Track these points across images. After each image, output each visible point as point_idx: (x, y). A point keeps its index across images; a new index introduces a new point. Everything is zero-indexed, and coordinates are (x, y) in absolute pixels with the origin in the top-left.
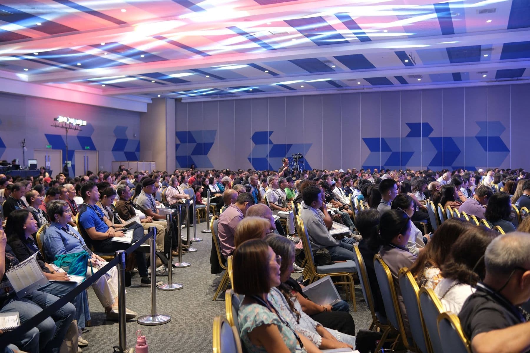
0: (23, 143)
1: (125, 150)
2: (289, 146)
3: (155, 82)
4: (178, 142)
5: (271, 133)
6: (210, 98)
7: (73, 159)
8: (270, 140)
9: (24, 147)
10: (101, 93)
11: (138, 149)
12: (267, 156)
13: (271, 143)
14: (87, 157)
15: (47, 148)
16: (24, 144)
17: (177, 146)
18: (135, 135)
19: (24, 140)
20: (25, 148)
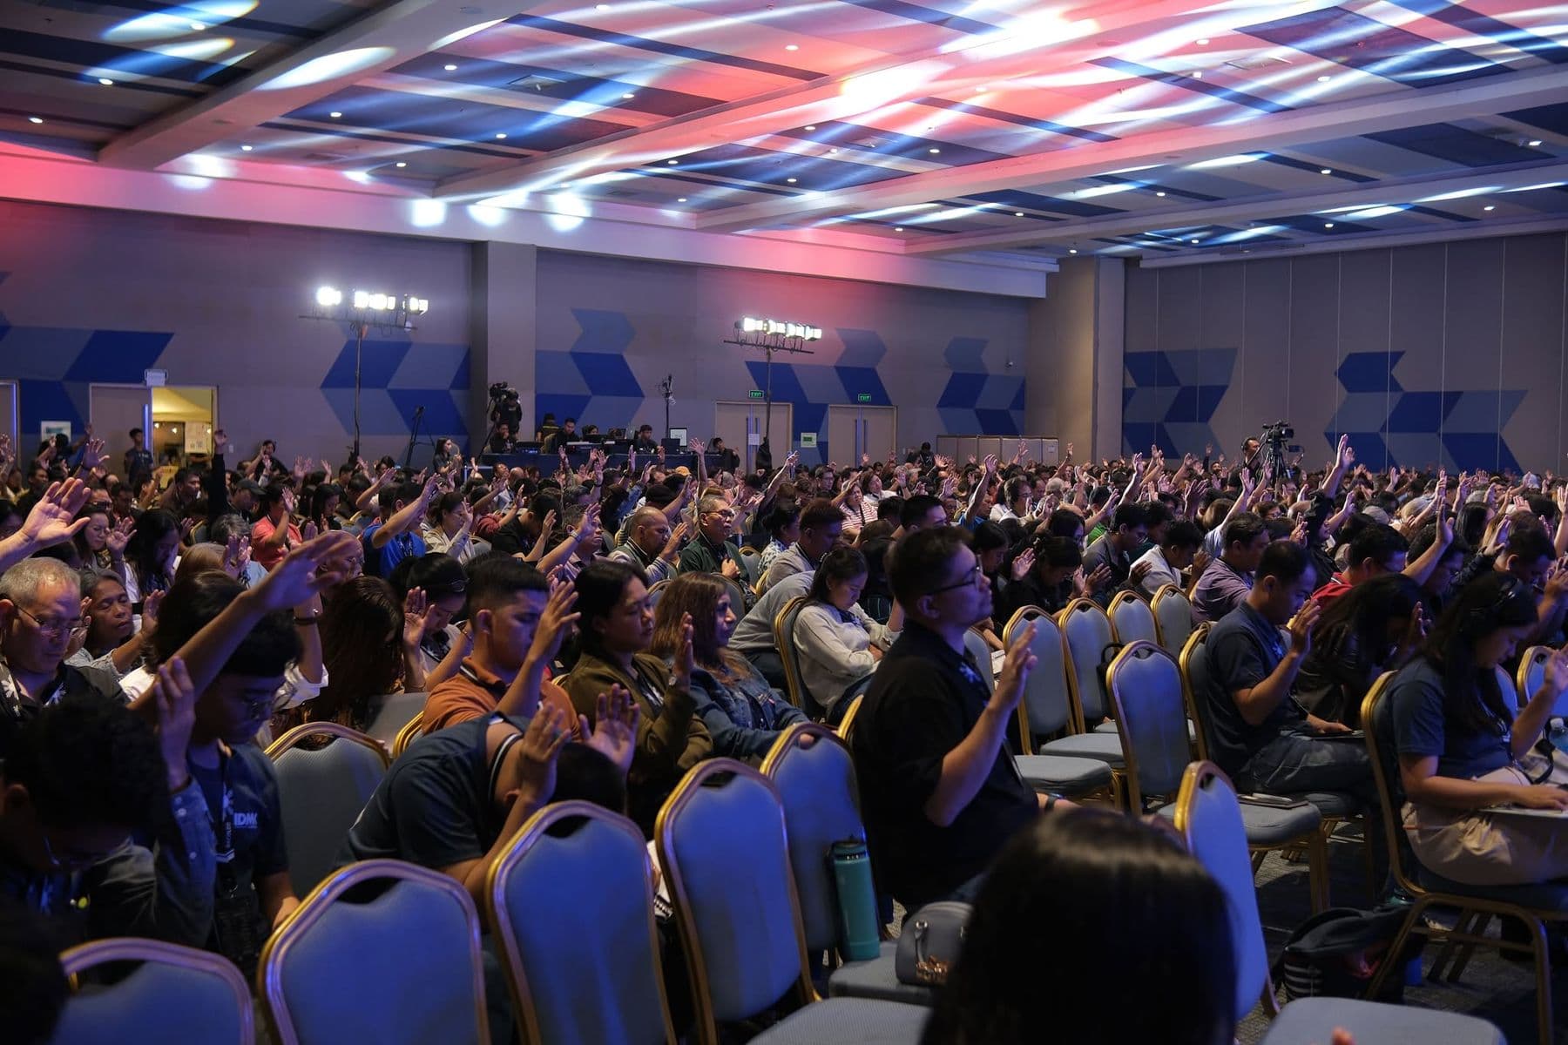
0: (665, 385)
1: (978, 406)
2: (1453, 398)
3: (1026, 215)
4: (1131, 384)
5: (1397, 356)
6: (1219, 255)
7: (822, 429)
8: (1392, 377)
9: (667, 395)
10: (901, 250)
11: (1019, 402)
12: (1383, 429)
13: (1396, 387)
14: (865, 421)
15: (752, 399)
16: (668, 390)
17: (1127, 395)
18: (1011, 363)
19: (670, 378)
20: (670, 398)
